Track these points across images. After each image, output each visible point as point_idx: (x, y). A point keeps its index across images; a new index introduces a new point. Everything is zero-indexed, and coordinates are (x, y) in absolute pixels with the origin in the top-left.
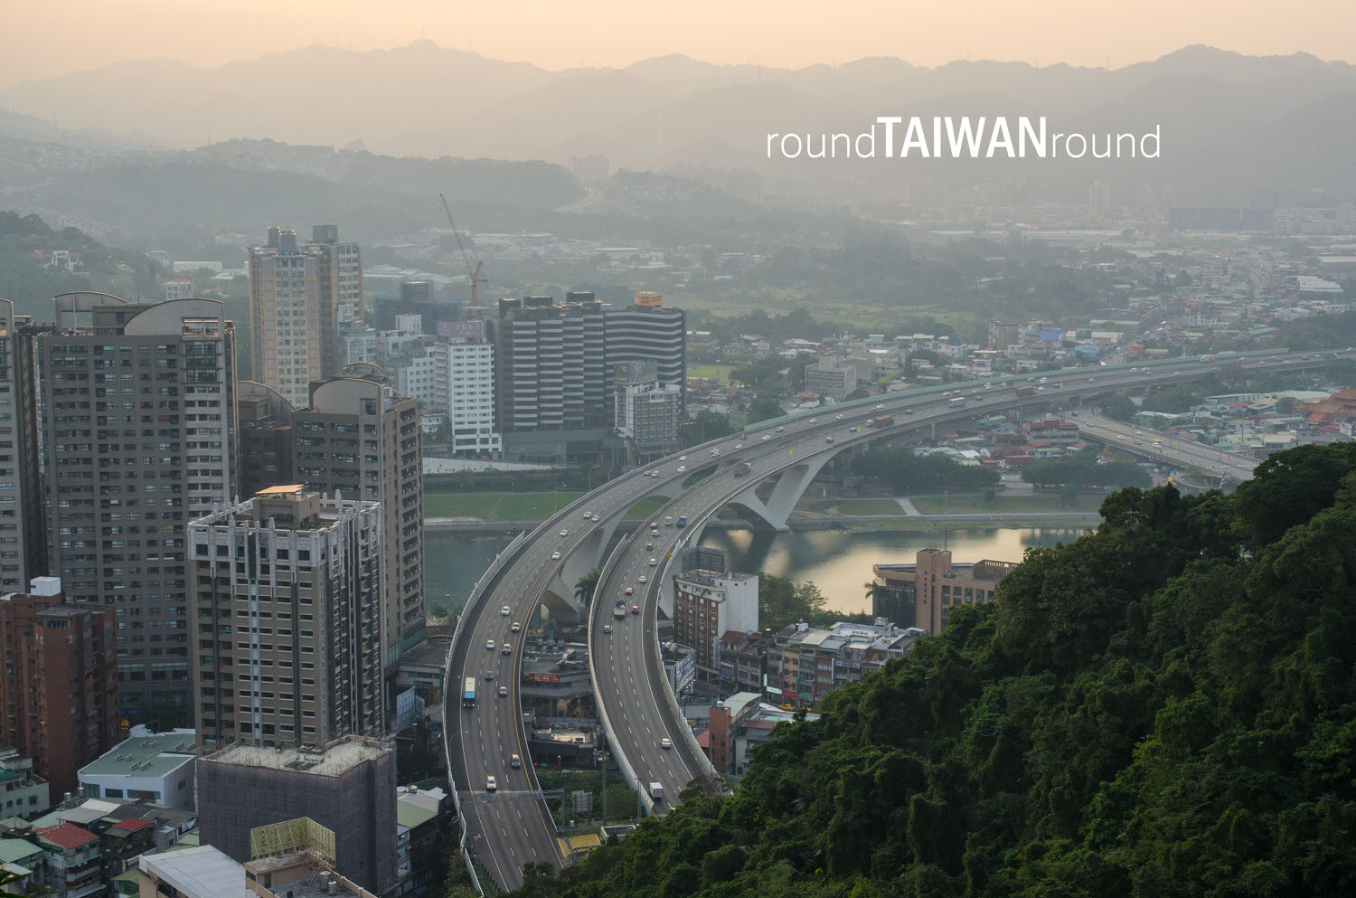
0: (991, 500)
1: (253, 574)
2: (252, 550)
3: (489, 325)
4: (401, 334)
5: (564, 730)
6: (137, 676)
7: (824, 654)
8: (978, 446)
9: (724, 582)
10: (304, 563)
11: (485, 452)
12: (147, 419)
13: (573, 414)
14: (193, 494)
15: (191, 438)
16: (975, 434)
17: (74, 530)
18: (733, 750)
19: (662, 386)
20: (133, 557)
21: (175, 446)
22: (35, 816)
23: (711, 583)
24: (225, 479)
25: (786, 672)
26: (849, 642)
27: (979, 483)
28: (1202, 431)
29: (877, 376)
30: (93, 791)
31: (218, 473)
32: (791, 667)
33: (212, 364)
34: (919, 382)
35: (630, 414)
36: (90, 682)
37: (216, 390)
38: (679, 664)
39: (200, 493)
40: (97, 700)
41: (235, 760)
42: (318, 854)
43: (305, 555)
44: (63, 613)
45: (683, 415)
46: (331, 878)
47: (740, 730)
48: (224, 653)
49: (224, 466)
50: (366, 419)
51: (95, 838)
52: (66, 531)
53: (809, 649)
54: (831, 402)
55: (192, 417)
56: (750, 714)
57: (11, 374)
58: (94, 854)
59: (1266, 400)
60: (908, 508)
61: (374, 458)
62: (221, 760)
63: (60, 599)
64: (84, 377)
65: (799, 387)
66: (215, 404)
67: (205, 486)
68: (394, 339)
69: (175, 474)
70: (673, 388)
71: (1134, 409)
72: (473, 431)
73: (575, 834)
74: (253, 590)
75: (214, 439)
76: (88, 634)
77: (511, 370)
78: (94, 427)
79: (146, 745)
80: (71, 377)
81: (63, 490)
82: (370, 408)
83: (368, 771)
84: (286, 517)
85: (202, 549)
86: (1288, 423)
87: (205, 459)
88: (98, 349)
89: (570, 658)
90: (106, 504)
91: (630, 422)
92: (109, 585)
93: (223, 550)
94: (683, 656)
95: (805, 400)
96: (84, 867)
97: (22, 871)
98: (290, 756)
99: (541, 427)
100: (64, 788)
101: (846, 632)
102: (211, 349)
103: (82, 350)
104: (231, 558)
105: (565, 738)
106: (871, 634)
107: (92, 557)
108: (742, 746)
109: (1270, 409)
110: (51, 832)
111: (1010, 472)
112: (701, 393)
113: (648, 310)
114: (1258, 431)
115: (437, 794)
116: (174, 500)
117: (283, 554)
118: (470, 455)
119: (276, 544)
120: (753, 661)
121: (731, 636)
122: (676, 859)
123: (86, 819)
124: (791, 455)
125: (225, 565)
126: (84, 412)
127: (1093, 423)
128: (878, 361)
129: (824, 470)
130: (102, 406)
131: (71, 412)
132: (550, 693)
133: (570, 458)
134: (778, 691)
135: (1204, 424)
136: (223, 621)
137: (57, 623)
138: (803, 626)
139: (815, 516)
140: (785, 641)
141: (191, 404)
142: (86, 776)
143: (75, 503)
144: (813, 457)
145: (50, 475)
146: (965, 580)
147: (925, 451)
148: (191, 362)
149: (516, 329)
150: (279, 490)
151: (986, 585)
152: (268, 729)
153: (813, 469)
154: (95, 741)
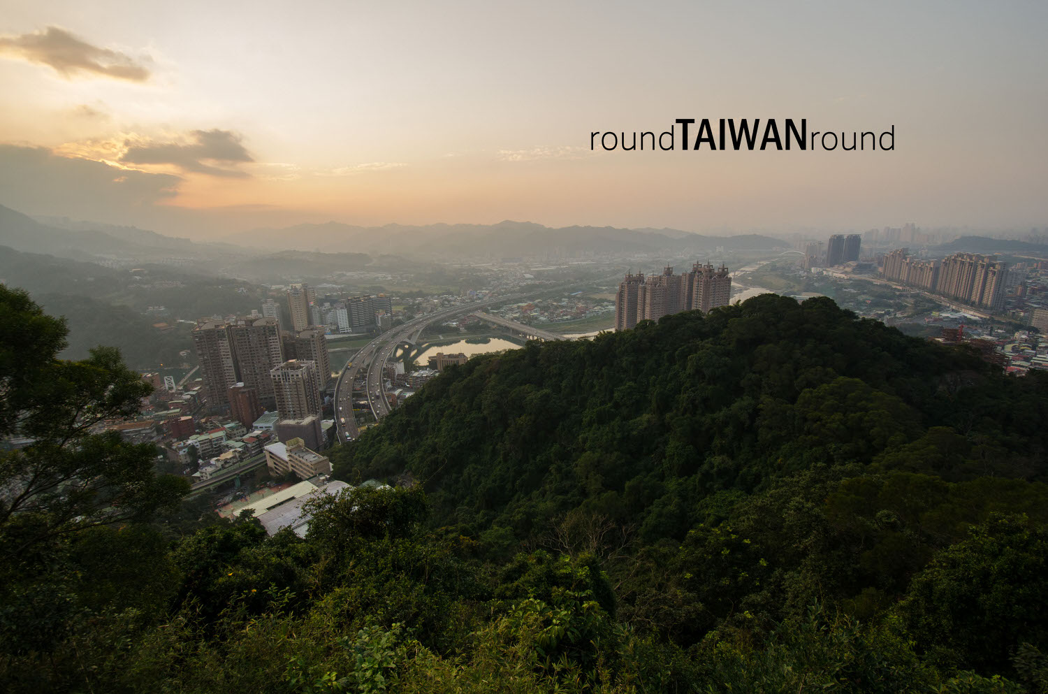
0: (458, 334)
1: (286, 380)
2: (286, 376)
3: (346, 305)
4: (325, 307)
5: (362, 400)
6: (266, 398)
7: (417, 378)
8: (456, 322)
9: (396, 364)
10: (297, 377)
11: (347, 332)
12: (261, 344)
13: (367, 322)
14: (274, 359)
15: (271, 347)
16: (456, 319)
18: (397, 402)
19: (386, 314)
20: (261, 374)
21: (268, 349)
22: (244, 435)
23: (394, 365)
24: (281, 355)
25: (410, 382)
26: (423, 374)
27: (456, 330)
28: (501, 315)
29: (436, 306)
30: (256, 428)
33: (274, 331)
34: (445, 307)
35: (380, 321)
36: (253, 404)
37: (276, 336)
38: (387, 383)
40: (256, 408)
41: (284, 424)
42: (301, 444)
43: (297, 375)
44: (245, 390)
45: (392, 320)
46: (304, 449)
47: (399, 397)
48: (282, 397)
49: (280, 352)
50: (312, 339)
51: (257, 439)
52: (244, 370)
53: (414, 377)
54: (425, 314)
55: (271, 342)
56: (401, 394)
57: (226, 336)
58: (257, 443)
59: (515, 306)
60: (441, 337)
61: (315, 347)
62: (281, 424)
63: (244, 387)
64: (244, 336)
65: (418, 310)
66: (276, 339)
68: (324, 309)
69: (269, 355)
70: (389, 315)
71: (489, 310)
72: (344, 328)
73: (362, 427)
74: (287, 383)
75: (277, 347)
76: (251, 394)
77: (352, 314)
78: (248, 347)
79: (268, 416)
80: (241, 336)
81: (242, 361)
82: (313, 336)
83: (313, 423)
84: (293, 367)
85: (274, 376)
86: (519, 311)
87: (275, 351)
88: (247, 330)
89: (364, 384)
90: (253, 363)
91: (380, 323)
92: (257, 380)
93: (279, 376)
94: (388, 381)
95: (420, 314)
96: (255, 446)
97: (240, 450)
98: (296, 421)
99: (360, 326)
100: (250, 428)
101: (422, 372)
102: (273, 327)
103: (243, 330)
104: (281, 377)
105: (362, 402)
106: (427, 372)
108: (399, 401)
109: (516, 308)
110: (247, 439)
111: (463, 327)
112: (397, 315)
113: (382, 298)
114: (513, 313)
115: (333, 421)
116: (269, 361)
117: (293, 375)
118: (344, 333)
119: (291, 374)
120: (404, 380)
121: (399, 375)
122: (371, 440)
123: (255, 435)
124: (414, 329)
125: (279, 379)
126: (245, 343)
127: (480, 314)
128: (436, 303)
129: (423, 330)
130: (249, 342)
131: (241, 344)
132: (360, 392)
133: (367, 332)
134: (409, 386)
135: (502, 313)
136: (281, 390)
137: (244, 392)
138: (413, 372)
139: (422, 341)
140: (409, 375)
141: (270, 340)
142: (255, 424)
143: (246, 363)
144: (421, 327)
145: (239, 358)
146: (447, 359)
147: (445, 324)
148: (269, 330)
149: (352, 305)
150: (291, 361)
151: (451, 359)
152: (294, 411)
153: (421, 331)
154: (257, 415)
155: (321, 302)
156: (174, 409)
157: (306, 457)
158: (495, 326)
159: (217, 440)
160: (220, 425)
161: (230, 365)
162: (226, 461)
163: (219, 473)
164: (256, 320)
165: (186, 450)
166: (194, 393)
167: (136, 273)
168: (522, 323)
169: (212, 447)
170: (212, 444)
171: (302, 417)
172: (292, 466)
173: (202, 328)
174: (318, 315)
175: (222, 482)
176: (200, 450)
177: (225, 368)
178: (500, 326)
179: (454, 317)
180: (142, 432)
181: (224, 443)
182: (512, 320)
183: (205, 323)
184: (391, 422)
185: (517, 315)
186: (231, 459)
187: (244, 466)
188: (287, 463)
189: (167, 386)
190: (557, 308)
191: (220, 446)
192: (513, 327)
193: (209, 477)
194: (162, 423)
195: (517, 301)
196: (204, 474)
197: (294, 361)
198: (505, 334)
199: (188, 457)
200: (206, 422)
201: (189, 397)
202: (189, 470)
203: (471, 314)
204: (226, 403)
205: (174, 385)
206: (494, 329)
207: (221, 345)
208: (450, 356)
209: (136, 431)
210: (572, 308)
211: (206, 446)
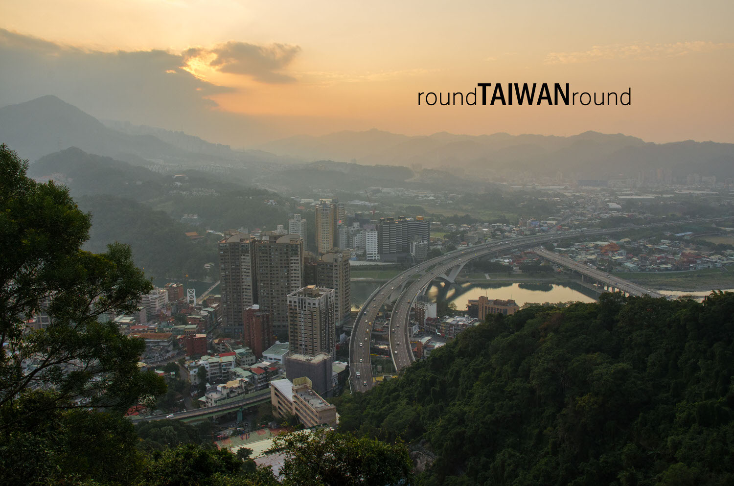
0: (510, 275)
1: (302, 308)
2: (302, 302)
3: (377, 226)
4: (354, 228)
5: (382, 345)
6: (279, 326)
7: (451, 325)
8: (509, 258)
9: (428, 305)
10: (314, 306)
11: (375, 259)
12: (281, 264)
13: (399, 249)
14: (292, 282)
15: (292, 268)
16: (509, 255)
17: (264, 291)
18: (423, 353)
19: (423, 242)
20: (278, 297)
21: (288, 270)
22: (253, 364)
23: (424, 305)
24: (300, 278)
25: (442, 329)
26: (459, 322)
27: (507, 270)
28: (571, 254)
29: (485, 237)
30: (266, 358)
31: (298, 277)
32: (443, 328)
33: (297, 250)
34: (497, 238)
35: (414, 250)
36: (266, 331)
37: (298, 257)
38: (414, 327)
39: (294, 282)
40: (268, 335)
41: (294, 358)
42: (308, 385)
43: (314, 304)
44: (259, 314)
45: (429, 249)
46: (311, 391)
47: (426, 346)
48: (296, 327)
49: (300, 275)
50: (335, 264)
51: (265, 372)
52: (262, 291)
53: (448, 323)
54: (470, 245)
55: (292, 263)
56: (428, 343)
57: (249, 252)
58: (264, 375)
59: (591, 244)
60: (488, 277)
61: (337, 274)
62: (290, 358)
63: (259, 310)
64: (267, 253)
65: (462, 240)
66: (297, 260)
67: (295, 280)
68: (352, 229)
69: (288, 277)
70: (426, 242)
71: (554, 247)
72: (372, 254)
73: (377, 376)
74: (302, 312)
75: (297, 268)
76: (265, 319)
77: (382, 238)
78: (269, 266)
79: (279, 346)
80: (263, 253)
81: (261, 281)
82: (336, 260)
83: (324, 362)
84: (311, 294)
85: (290, 302)
86: (596, 252)
87: (295, 273)
88: (270, 246)
89: (386, 324)
90: (271, 284)
91: (414, 251)
92: (272, 304)
93: (295, 302)
94: (415, 324)
95: (463, 244)
96: (262, 378)
97: (247, 380)
98: (307, 357)
99: (390, 253)
100: (259, 357)
101: (458, 319)
102: (297, 247)
103: (266, 247)
104: (297, 304)
105: (382, 347)
106: (464, 319)
107: (268, 297)
108: (425, 351)
109: (592, 247)
110: (255, 370)
111: (517, 266)
112: (435, 243)
113: (420, 221)
114: (587, 254)
115: (346, 364)
116: (288, 284)
117: (309, 304)
118: (371, 260)
119: (308, 301)
120: (434, 326)
121: (429, 319)
122: (386, 394)
123: (263, 366)
124: (455, 263)
125: (295, 306)
126: (266, 262)
127: (542, 252)
128: (485, 232)
129: (466, 265)
130: (271, 260)
131: (263, 262)
132: (381, 334)
133: (398, 261)
134: (440, 334)
135: (573, 252)
136: (295, 319)
137: (258, 316)
138: (447, 317)
139: (462, 279)
140: (442, 321)
141: (292, 260)
142: (264, 354)
143: (264, 284)
144: (463, 261)
145: (258, 277)
146: (491, 305)
147: (493, 260)
148: (292, 249)
149: (384, 227)
150: (309, 287)
151: (497, 307)
152: (306, 346)
153: (462, 266)
154: (267, 344)
155: (350, 222)
156: (192, 324)
157: (312, 401)
158: (561, 269)
159: (226, 365)
160: (231, 349)
161: (248, 284)
162: (232, 390)
163: (224, 402)
164: (279, 236)
165: (196, 370)
166: (212, 310)
167: (178, 179)
168: (599, 269)
169: (221, 372)
170: (220, 369)
171: (313, 354)
172: (296, 409)
173: (228, 241)
174: (345, 236)
175: (225, 412)
176: (209, 373)
177: (244, 287)
178: (567, 269)
179: (505, 252)
180: (161, 344)
181: (233, 369)
182: (586, 263)
183: (232, 236)
184: (412, 376)
185: (593, 257)
186: (236, 388)
187: (248, 399)
188: (291, 404)
189: (188, 299)
190: (652, 252)
191: (228, 372)
192: (586, 272)
193: (214, 405)
194: (179, 337)
195: (594, 239)
196: (209, 400)
197: (312, 287)
198: (573, 281)
199: (197, 378)
200: (218, 344)
201: (206, 313)
202: (196, 392)
203: (529, 250)
204: (239, 325)
205: (195, 299)
206: (559, 273)
207: (243, 261)
208: (497, 302)
209: (155, 342)
210: (674, 254)
211: (216, 370)
